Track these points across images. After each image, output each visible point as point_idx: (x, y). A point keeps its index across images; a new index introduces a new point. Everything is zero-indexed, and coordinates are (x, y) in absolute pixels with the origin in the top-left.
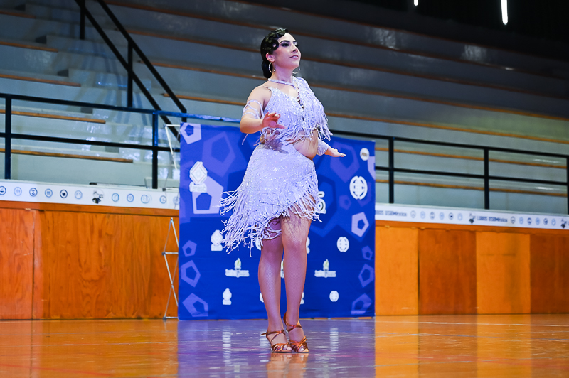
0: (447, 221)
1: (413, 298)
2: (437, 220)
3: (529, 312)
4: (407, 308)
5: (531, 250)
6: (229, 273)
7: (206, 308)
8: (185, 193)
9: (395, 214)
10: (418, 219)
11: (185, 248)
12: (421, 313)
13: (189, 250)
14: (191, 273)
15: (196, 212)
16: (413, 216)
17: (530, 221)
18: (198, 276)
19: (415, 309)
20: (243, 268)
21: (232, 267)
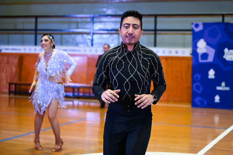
6: (219, 88)
7: (205, 103)
8: (194, 53)
11: (195, 77)
13: (197, 78)
14: (198, 88)
15: (201, 61)
18: (201, 89)
20: (226, 86)
21: (220, 85)
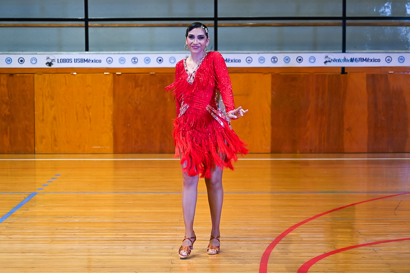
0: (154, 64)
1: (107, 139)
2: (141, 64)
3: (269, 151)
4: (99, 147)
5: (272, 89)
9: (87, 61)
10: (115, 64)
12: (116, 152)
16: (110, 62)
17: (274, 60)
19: (110, 148)
